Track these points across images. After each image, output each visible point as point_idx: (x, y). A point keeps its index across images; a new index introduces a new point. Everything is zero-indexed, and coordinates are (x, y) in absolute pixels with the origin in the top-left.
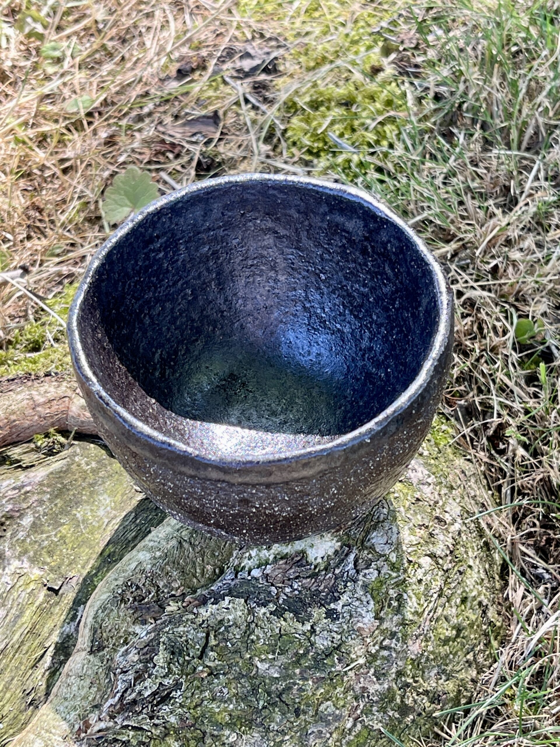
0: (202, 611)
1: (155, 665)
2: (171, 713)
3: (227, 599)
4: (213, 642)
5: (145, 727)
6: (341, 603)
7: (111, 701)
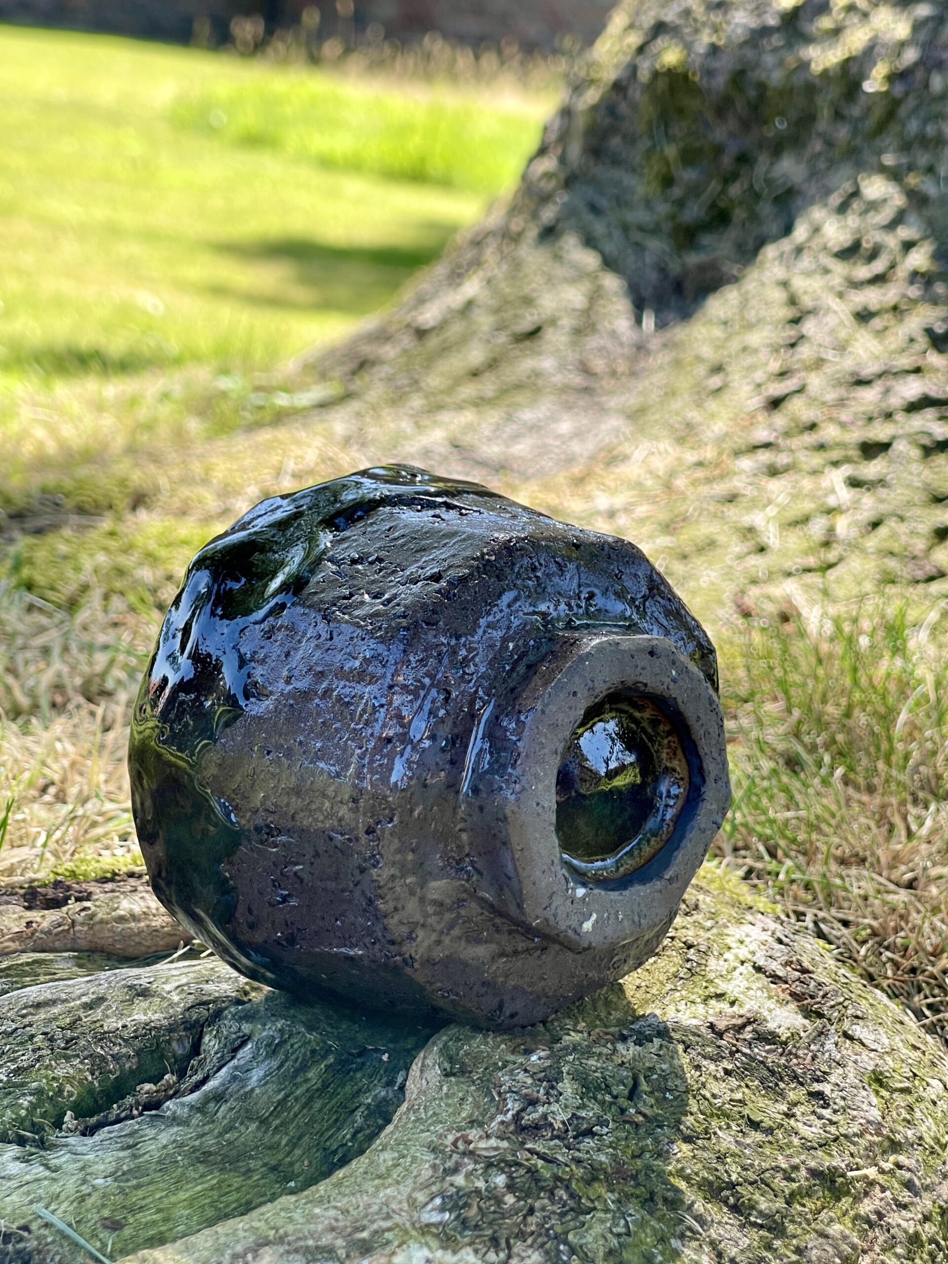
0: (620, 1047)
1: (561, 1094)
2: (599, 1150)
3: (657, 1041)
4: (644, 1086)
5: (560, 1158)
6: (828, 1085)
7: (500, 1118)
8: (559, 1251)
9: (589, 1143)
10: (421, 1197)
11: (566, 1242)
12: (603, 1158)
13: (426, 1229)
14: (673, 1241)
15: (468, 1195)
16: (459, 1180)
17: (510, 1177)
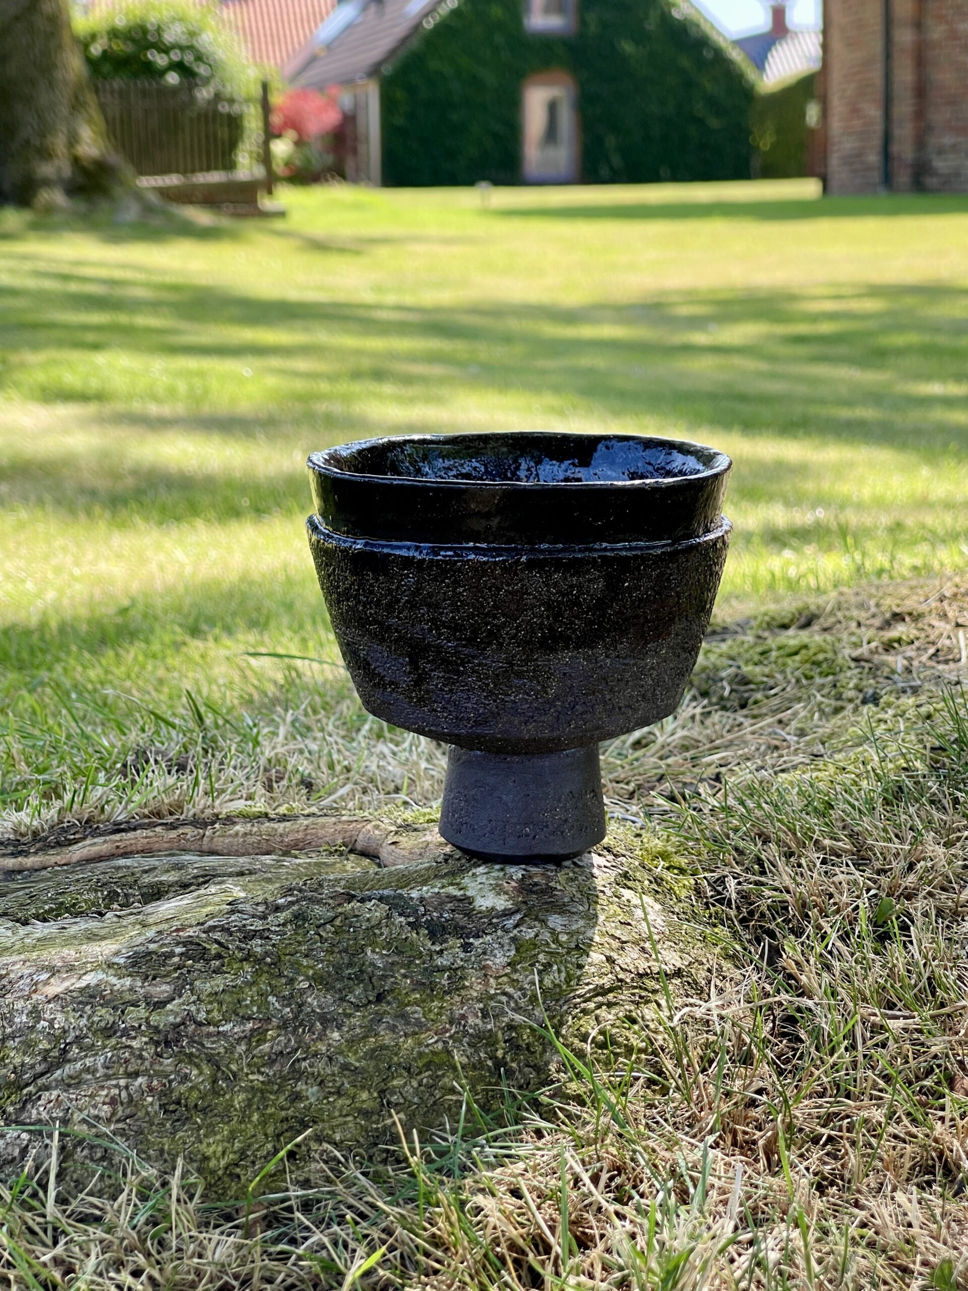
3: (373, 901)
4: (337, 922)
6: (481, 940)
8: (183, 987)
9: (259, 942)
10: (124, 951)
11: (191, 984)
12: (259, 949)
13: (110, 965)
14: (270, 998)
15: (150, 953)
16: (152, 947)
17: (188, 950)
